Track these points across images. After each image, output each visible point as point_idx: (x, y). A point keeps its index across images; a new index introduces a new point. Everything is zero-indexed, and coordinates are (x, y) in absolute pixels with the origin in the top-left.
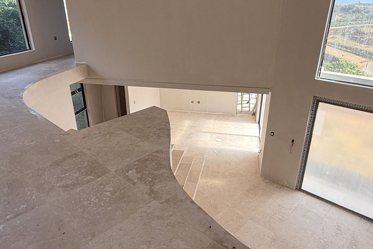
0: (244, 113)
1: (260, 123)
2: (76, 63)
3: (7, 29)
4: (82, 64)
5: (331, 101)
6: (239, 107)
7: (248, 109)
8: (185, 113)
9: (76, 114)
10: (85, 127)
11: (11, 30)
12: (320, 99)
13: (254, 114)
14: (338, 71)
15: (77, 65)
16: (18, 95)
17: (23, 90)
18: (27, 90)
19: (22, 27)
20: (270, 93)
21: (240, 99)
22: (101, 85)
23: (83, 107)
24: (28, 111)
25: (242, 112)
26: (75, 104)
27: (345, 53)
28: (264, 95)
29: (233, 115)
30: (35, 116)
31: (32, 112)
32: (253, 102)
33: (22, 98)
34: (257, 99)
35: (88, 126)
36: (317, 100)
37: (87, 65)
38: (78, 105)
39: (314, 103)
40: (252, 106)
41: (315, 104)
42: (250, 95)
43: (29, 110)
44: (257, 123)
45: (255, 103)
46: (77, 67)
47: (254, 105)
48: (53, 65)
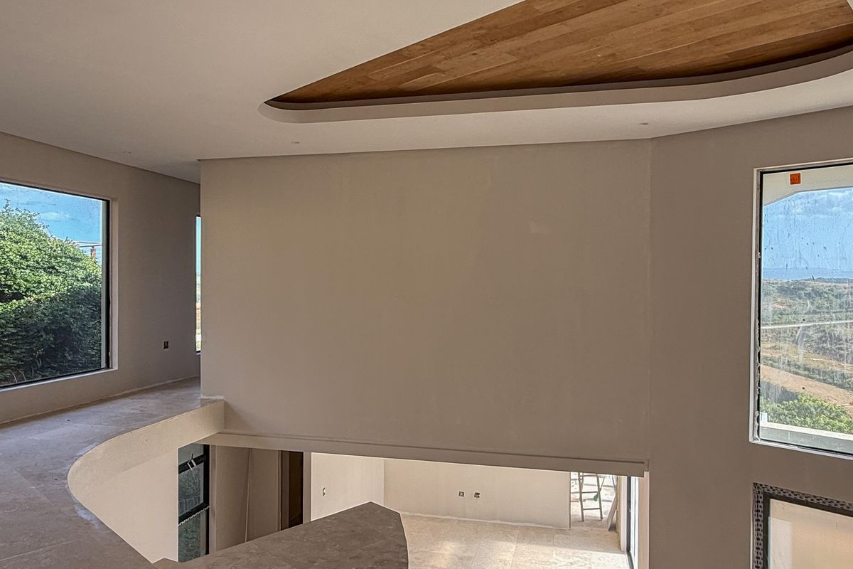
0: (588, 525)
1: (632, 551)
2: (202, 397)
3: (69, 325)
4: (215, 401)
5: (798, 497)
6: (576, 509)
7: (597, 513)
8: (443, 521)
9: (181, 519)
10: (197, 555)
11: (75, 328)
12: (771, 491)
13: (614, 528)
14: (804, 424)
15: (204, 403)
16: (59, 471)
17: (73, 458)
18: (82, 458)
19: (99, 322)
20: (647, 474)
21: (575, 488)
22: (250, 450)
23: (202, 501)
24: (74, 509)
25: (583, 521)
26: (183, 494)
27: (810, 382)
28: (633, 478)
29: (561, 531)
30: (88, 523)
31: (82, 514)
32: (608, 495)
33: (67, 479)
34: (617, 488)
35: (204, 551)
36: (764, 493)
37: (226, 404)
38: (188, 497)
39: (758, 502)
40: (607, 507)
41: (761, 504)
42: (601, 480)
43: (76, 508)
44: (623, 553)
45: (612, 498)
46: (202, 406)
47: (611, 504)
48: (150, 403)
